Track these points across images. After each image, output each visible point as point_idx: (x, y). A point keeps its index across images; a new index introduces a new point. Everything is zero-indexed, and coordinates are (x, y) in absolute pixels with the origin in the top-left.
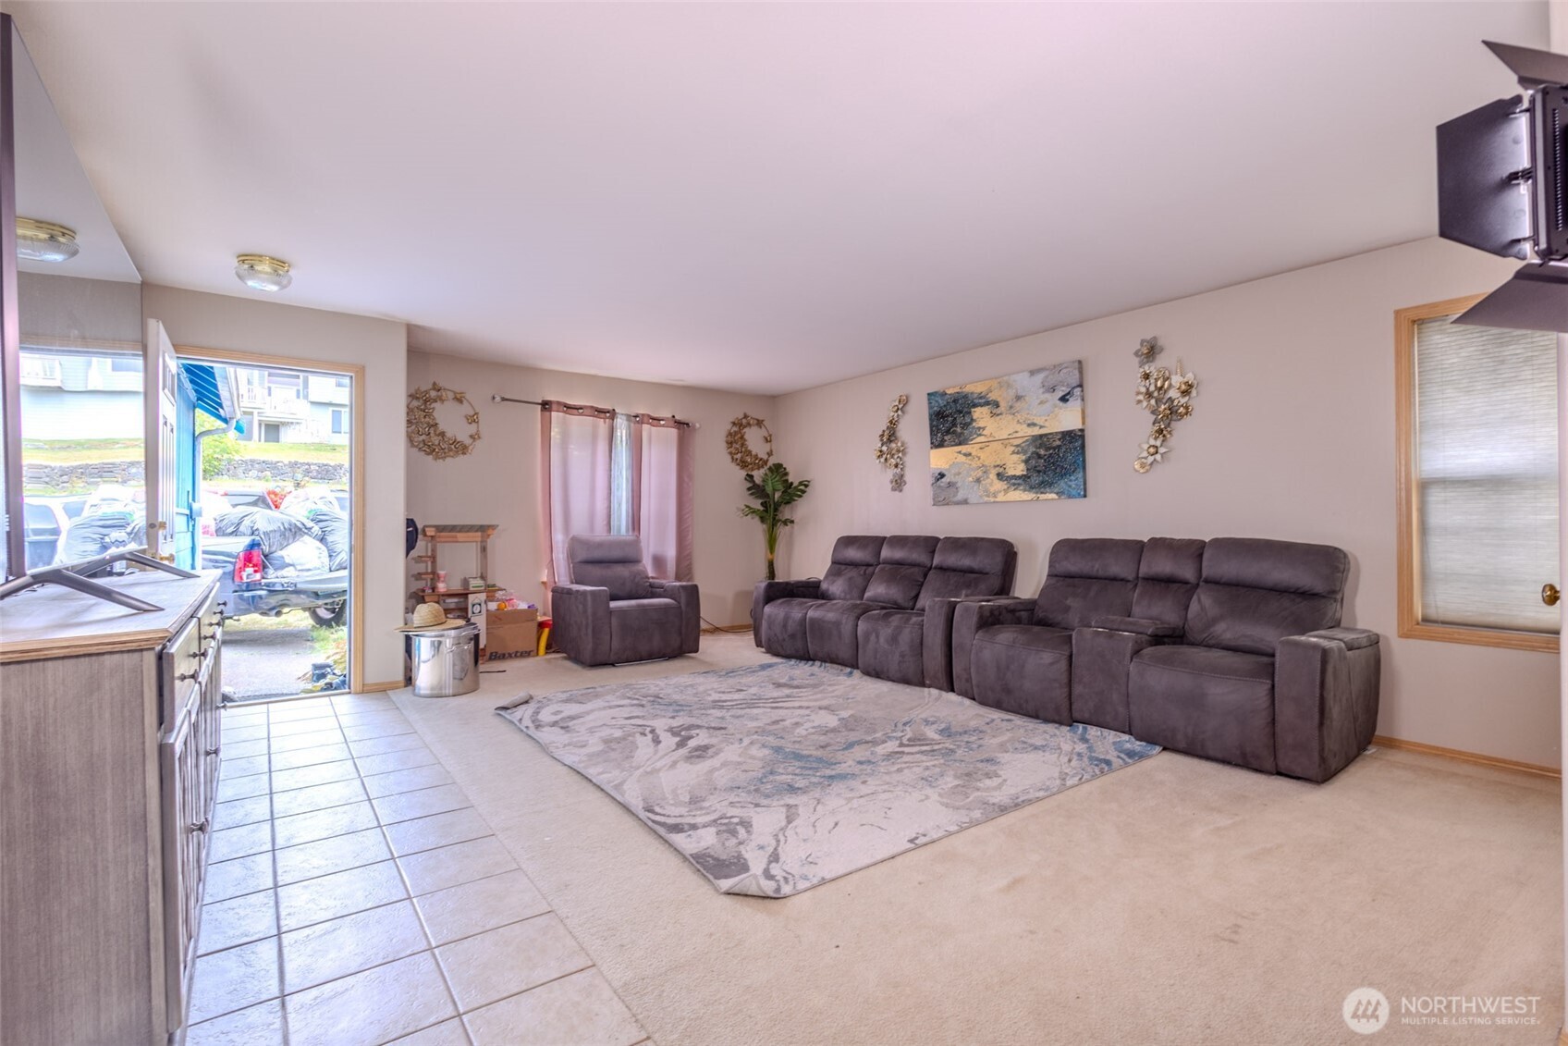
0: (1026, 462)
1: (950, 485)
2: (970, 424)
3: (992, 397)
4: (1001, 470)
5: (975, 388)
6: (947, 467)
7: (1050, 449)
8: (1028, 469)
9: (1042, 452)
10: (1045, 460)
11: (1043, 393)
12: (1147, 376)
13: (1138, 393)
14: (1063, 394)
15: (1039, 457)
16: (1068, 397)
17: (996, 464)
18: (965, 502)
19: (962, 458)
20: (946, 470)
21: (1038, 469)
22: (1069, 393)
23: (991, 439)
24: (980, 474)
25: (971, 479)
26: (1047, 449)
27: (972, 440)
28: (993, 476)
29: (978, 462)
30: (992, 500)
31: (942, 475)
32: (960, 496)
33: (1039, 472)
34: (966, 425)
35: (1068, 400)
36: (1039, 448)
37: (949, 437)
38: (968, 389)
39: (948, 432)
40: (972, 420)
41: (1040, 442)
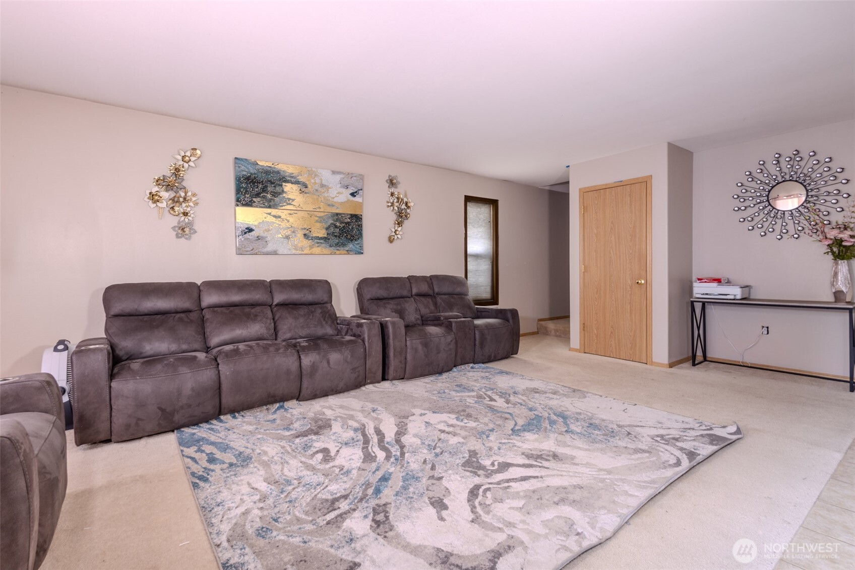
0: (327, 229)
1: (258, 238)
2: (280, 194)
3: (301, 179)
4: (307, 232)
5: (287, 169)
6: (256, 223)
7: (343, 223)
8: (328, 234)
9: (338, 224)
10: (340, 230)
11: (340, 187)
12: (392, 194)
13: (388, 202)
14: (353, 191)
15: (336, 227)
16: (355, 194)
17: (303, 227)
18: (275, 253)
19: (270, 219)
20: (255, 226)
21: (335, 234)
22: (356, 192)
23: (298, 209)
24: (289, 233)
25: (280, 236)
26: (341, 223)
27: (282, 206)
28: (300, 235)
29: (287, 224)
30: (300, 252)
31: (250, 230)
32: (270, 248)
33: (336, 236)
34: (275, 194)
35: (355, 196)
36: (336, 221)
37: (258, 199)
38: (281, 167)
39: (258, 195)
40: (283, 191)
41: (336, 217)
